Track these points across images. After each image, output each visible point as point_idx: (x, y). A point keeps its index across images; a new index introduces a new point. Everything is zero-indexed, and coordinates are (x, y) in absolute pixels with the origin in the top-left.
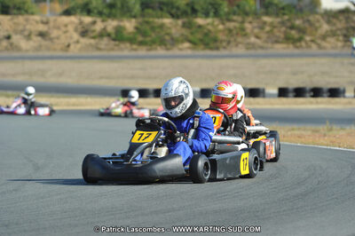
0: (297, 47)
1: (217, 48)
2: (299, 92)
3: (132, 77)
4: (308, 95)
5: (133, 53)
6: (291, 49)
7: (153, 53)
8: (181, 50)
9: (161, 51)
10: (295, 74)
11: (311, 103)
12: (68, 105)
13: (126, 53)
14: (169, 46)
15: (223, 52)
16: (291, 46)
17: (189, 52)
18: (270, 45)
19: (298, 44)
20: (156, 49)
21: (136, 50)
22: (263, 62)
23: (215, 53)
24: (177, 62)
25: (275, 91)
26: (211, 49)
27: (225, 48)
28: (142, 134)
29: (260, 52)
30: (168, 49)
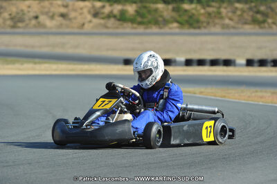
0: (261, 28)
1: (199, 28)
2: (262, 63)
3: (133, 49)
4: (269, 64)
5: (133, 31)
6: (256, 29)
7: (149, 31)
8: (170, 28)
9: (155, 29)
10: (260, 48)
11: (272, 71)
12: (82, 70)
13: (128, 30)
14: (161, 26)
15: (203, 31)
16: (257, 27)
17: (177, 31)
18: (240, 26)
19: (262, 25)
20: (151, 28)
21: (135, 28)
22: (236, 39)
23: (197, 31)
24: (168, 38)
25: (244, 62)
26: (195, 28)
27: (205, 27)
28: (104, 101)
29: (232, 31)
30: (160, 28)
